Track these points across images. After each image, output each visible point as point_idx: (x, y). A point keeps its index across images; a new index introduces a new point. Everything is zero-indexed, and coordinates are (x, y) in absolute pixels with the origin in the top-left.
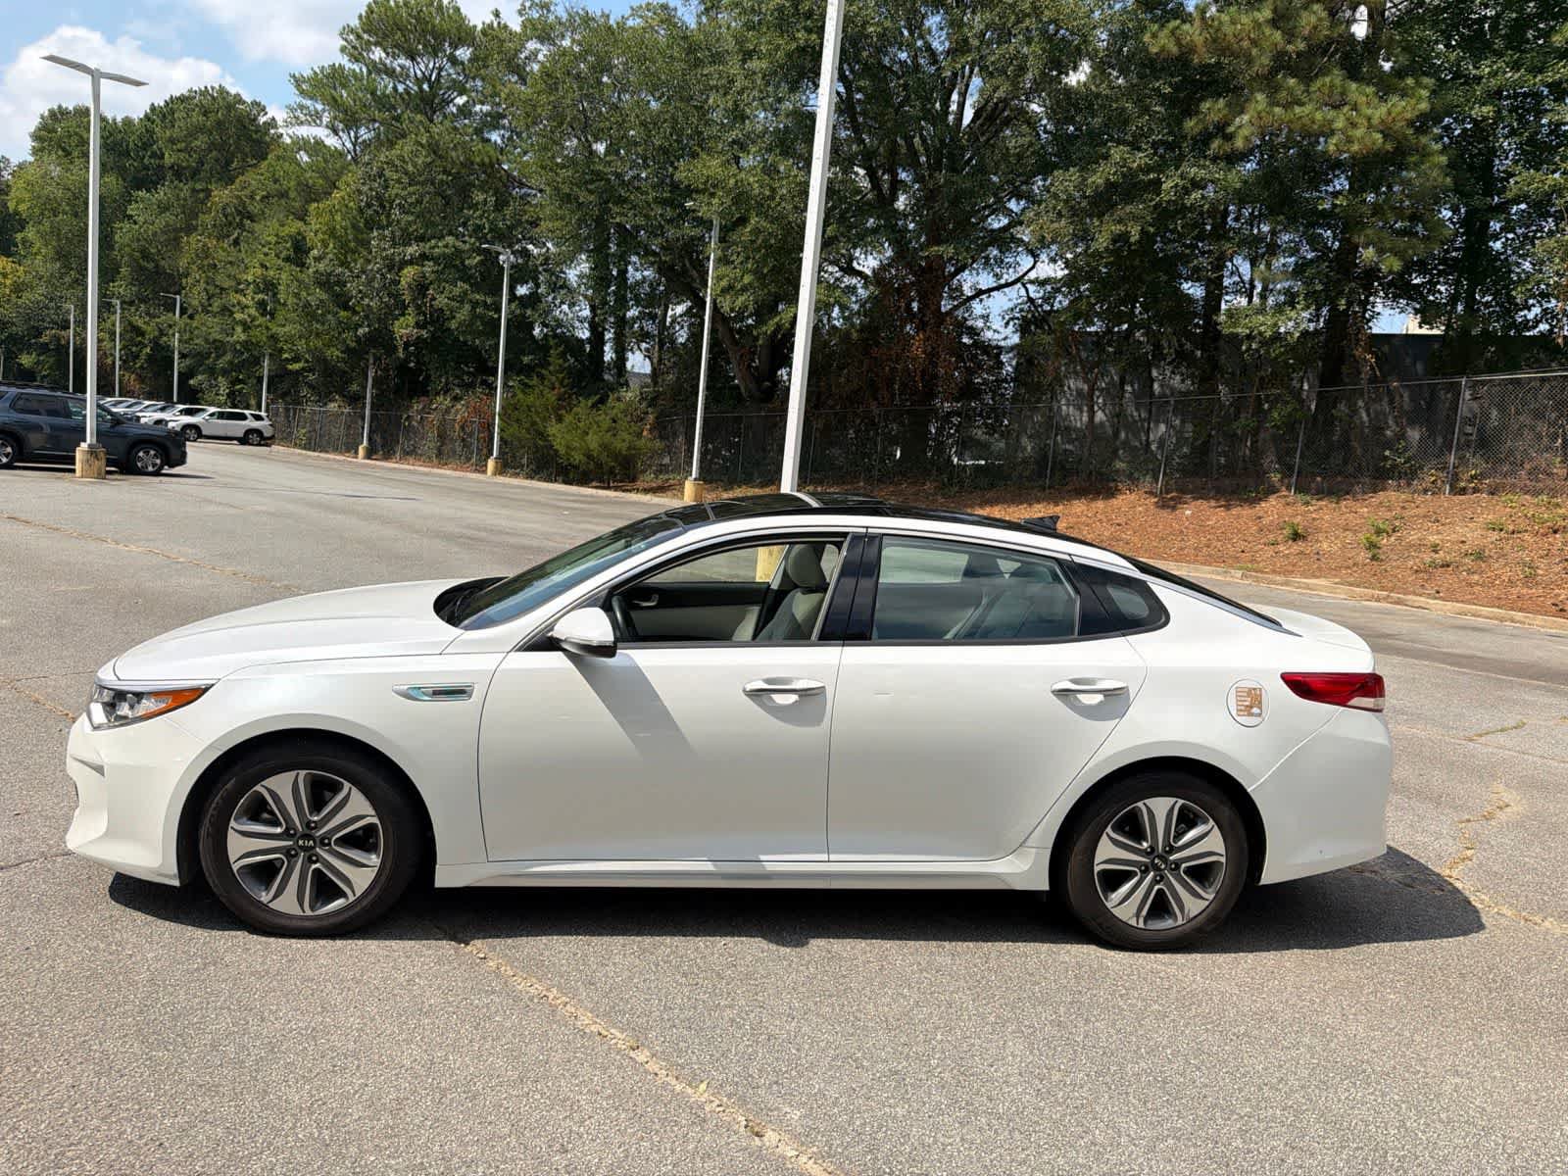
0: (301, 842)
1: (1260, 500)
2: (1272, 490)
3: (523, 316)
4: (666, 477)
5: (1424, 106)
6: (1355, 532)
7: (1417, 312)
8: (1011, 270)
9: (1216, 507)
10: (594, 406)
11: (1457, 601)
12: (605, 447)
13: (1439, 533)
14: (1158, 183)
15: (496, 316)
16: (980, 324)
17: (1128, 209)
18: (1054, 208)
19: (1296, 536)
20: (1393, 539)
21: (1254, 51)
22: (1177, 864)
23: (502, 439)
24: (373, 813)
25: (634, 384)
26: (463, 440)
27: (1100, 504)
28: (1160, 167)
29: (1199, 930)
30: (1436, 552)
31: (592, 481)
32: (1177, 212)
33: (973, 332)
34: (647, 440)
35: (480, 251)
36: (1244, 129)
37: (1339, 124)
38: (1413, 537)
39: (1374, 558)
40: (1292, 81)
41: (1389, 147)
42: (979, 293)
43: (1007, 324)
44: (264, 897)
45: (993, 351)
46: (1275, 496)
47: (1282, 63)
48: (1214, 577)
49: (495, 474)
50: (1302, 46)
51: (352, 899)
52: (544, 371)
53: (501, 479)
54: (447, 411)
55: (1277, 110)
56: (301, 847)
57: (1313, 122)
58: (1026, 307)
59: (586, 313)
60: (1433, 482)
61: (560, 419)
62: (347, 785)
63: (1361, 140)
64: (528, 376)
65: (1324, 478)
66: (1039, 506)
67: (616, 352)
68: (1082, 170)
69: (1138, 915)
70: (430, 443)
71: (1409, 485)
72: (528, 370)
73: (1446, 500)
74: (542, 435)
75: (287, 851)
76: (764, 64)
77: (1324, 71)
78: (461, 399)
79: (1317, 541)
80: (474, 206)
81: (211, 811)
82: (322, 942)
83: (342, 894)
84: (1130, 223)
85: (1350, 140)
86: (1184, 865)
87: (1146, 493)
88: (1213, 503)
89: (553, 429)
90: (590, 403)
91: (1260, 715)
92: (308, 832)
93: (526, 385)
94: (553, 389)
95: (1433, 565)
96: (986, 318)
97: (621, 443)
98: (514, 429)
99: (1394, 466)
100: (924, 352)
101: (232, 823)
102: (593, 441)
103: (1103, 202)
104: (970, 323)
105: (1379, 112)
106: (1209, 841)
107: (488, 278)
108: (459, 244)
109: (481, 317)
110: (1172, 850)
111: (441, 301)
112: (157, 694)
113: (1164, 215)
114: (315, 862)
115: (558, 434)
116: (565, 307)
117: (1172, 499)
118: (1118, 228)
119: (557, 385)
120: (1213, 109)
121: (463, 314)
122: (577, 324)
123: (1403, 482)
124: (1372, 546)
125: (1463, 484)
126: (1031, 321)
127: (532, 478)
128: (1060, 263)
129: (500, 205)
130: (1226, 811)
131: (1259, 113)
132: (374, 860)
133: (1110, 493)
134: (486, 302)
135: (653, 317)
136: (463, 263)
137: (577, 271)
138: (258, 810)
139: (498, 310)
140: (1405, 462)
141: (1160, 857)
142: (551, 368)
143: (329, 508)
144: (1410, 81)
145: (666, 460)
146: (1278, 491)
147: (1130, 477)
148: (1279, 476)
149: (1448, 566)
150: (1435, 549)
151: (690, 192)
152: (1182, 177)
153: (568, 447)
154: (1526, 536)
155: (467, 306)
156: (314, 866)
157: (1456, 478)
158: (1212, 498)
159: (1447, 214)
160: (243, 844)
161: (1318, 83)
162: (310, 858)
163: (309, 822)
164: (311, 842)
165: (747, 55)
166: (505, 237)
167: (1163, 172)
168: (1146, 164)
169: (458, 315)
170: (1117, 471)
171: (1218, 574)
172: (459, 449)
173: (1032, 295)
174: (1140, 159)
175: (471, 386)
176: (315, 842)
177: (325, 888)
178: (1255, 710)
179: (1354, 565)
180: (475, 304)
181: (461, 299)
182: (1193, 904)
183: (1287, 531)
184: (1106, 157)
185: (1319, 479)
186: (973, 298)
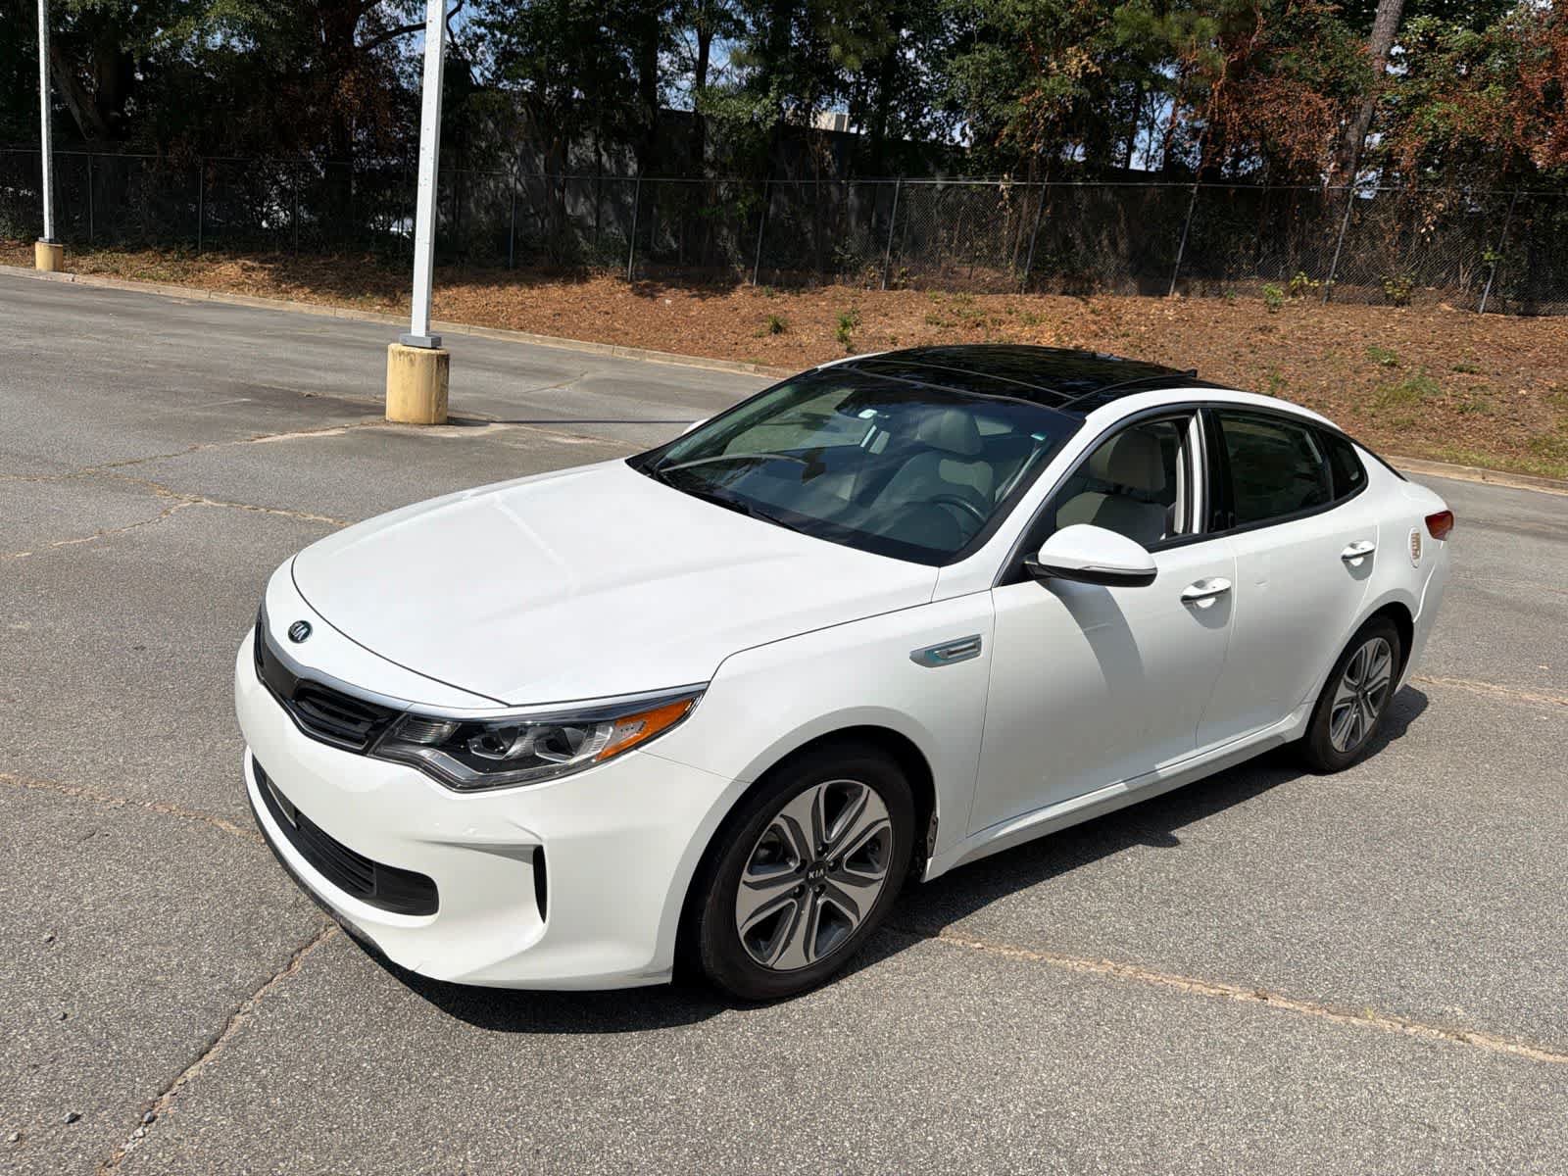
0: (813, 876)
1: (729, 289)
2: (736, 282)
6: (824, 325)
13: (890, 326)
19: (778, 329)
24: (887, 817)
27: (576, 288)
29: (1367, 743)
30: (895, 344)
33: (393, 77)
38: (872, 330)
39: (850, 350)
42: (401, 29)
44: (770, 958)
46: (740, 287)
48: (725, 370)
51: (856, 924)
60: (872, 278)
62: (866, 790)
65: (782, 271)
69: (1343, 743)
71: (853, 280)
73: (885, 296)
75: (798, 892)
79: (796, 332)
83: (847, 922)
86: (1371, 693)
87: (617, 278)
88: (686, 292)
92: (817, 860)
99: (841, 261)
101: (744, 877)
106: (1385, 670)
110: (1368, 682)
117: (646, 286)
123: (847, 277)
124: (843, 339)
125: (895, 280)
128: (484, 7)
130: (1399, 641)
132: (882, 872)
133: (583, 278)
140: (850, 258)
141: (1362, 689)
146: (743, 282)
147: (600, 261)
148: (742, 266)
150: (893, 341)
154: (958, 329)
156: (820, 901)
157: (890, 275)
158: (682, 286)
160: (750, 903)
164: (823, 871)
170: (582, 253)
171: (732, 368)
173: (456, 40)
177: (831, 922)
178: (1418, 553)
182: (1369, 722)
183: (767, 324)
185: (778, 271)
186: (396, 33)
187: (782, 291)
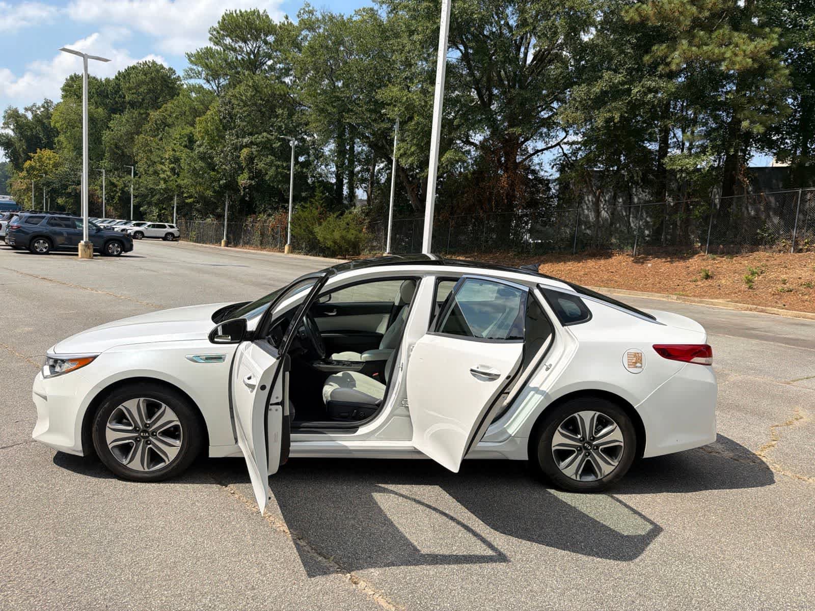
0: (142, 434)
1: (689, 258)
2: (695, 253)
3: (302, 171)
4: (375, 252)
5: (775, 43)
6: (740, 274)
7: (775, 154)
8: (554, 139)
9: (665, 262)
10: (337, 217)
11: (795, 310)
12: (343, 237)
13: (786, 273)
14: (629, 90)
15: (288, 173)
16: (537, 168)
17: (613, 105)
18: (574, 105)
19: (707, 277)
20: (761, 277)
21: (682, 18)
22: (598, 446)
23: (292, 235)
24: (177, 419)
25: (358, 205)
26: (273, 236)
27: (602, 262)
28: (631, 82)
29: (610, 481)
30: (785, 284)
31: (337, 255)
32: (640, 105)
33: (534, 172)
34: (365, 233)
35: (279, 139)
36: (677, 59)
37: (728, 55)
38: (772, 276)
39: (750, 288)
40: (702, 33)
41: (756, 66)
42: (537, 152)
43: (553, 167)
44: (125, 462)
45: (546, 183)
46: (697, 256)
47: (697, 23)
48: (661, 299)
49: (288, 253)
50: (707, 14)
51: (168, 463)
52: (312, 200)
53: (291, 255)
54: (265, 222)
55: (694, 48)
56: (142, 436)
57: (714, 55)
58: (563, 158)
59: (334, 169)
60: (784, 246)
61: (320, 224)
62: (164, 405)
63: (741, 62)
64: (305, 202)
65: (723, 245)
66: (570, 263)
67: (349, 189)
68: (588, 85)
69: (576, 473)
70: (257, 237)
71: (771, 248)
72: (305, 199)
73: (792, 256)
74: (312, 233)
75: (135, 439)
76: (420, 37)
77: (720, 27)
78: (272, 215)
79: (719, 279)
80: (277, 116)
81: (97, 419)
82: (153, 484)
83: (163, 461)
84: (615, 112)
85: (734, 63)
86: (601, 447)
87: (627, 255)
88: (664, 260)
89: (317, 229)
90: (335, 216)
91: (641, 367)
92: (145, 429)
93: (304, 207)
94: (317, 209)
95: (783, 291)
96: (540, 164)
97: (351, 236)
98: (298, 230)
99: (763, 238)
100: (507, 184)
101: (108, 424)
102: (337, 235)
103: (600, 101)
104: (532, 168)
105: (750, 47)
106: (614, 435)
107: (284, 153)
108: (269, 136)
109: (281, 173)
110: (594, 439)
111: (261, 165)
112: (72, 360)
113: (634, 107)
114: (149, 444)
115: (320, 232)
116: (323, 167)
117: (640, 258)
118: (608, 115)
119: (319, 206)
120: (659, 49)
121: (272, 172)
122: (329, 175)
123: (767, 246)
124: (749, 281)
125: (801, 247)
126: (565, 166)
127: (307, 255)
128: (580, 135)
129: (291, 115)
130: (623, 419)
131: (684, 50)
132: (178, 443)
133: (609, 256)
134: (282, 165)
135: (368, 170)
136: (271, 146)
137: (329, 148)
138: (121, 418)
139: (289, 170)
140: (768, 236)
141: (588, 443)
142: (316, 198)
143: (200, 271)
144: (767, 30)
145: (375, 244)
146: (698, 253)
147: (619, 247)
148: (700, 244)
149: (791, 291)
150: (784, 282)
151: (383, 105)
152: (643, 87)
153: (325, 238)
155: (274, 168)
156: (149, 446)
157: (797, 244)
158: (663, 257)
159: (790, 101)
160: (114, 435)
161: (716, 33)
162: (147, 441)
163: (146, 424)
164: (147, 434)
165: (411, 33)
166: (293, 132)
167: (632, 84)
168: (622, 80)
169: (269, 172)
170: (612, 244)
171: (663, 298)
172: (271, 241)
173: (566, 152)
174: (619, 78)
175: (277, 209)
176: (149, 434)
177: (155, 458)
178: (638, 365)
179: (739, 291)
180: (278, 167)
181: (271, 164)
182: (607, 468)
183: (703, 274)
184: (601, 77)
185: (721, 246)
186: (534, 154)
187: (723, 257)
